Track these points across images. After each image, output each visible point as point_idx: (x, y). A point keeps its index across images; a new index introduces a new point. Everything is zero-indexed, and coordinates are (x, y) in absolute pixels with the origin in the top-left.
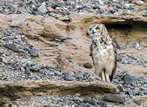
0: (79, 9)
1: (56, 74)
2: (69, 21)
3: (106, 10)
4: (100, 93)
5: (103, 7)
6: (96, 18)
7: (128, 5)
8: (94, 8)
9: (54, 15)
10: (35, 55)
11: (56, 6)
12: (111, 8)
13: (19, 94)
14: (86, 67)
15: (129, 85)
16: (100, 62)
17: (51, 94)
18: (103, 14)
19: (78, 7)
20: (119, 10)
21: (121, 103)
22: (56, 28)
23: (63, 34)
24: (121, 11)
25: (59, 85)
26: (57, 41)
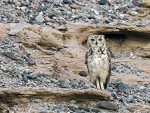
0: (75, 19)
1: (52, 82)
2: (65, 30)
3: (101, 20)
4: (94, 100)
5: (99, 17)
6: (92, 27)
7: (122, 15)
8: (90, 18)
9: (51, 24)
10: (33, 63)
11: (53, 16)
12: (107, 19)
13: (16, 100)
14: (82, 75)
15: (123, 93)
16: (94, 70)
17: (47, 101)
18: (98, 24)
19: (74, 17)
20: (114, 20)
22: (52, 37)
23: (60, 43)
24: (116, 21)
25: (55, 92)
26: (54, 50)
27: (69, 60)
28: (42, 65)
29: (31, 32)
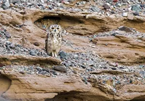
0: (30, 5)
1: (24, 51)
2: (24, 13)
3: (46, 7)
4: (50, 64)
5: (45, 5)
6: (41, 12)
7: (59, 4)
8: (39, 5)
9: (15, 9)
10: (8, 36)
11: (15, 3)
12: (50, 6)
14: (36, 45)
15: (64, 59)
17: (22, 64)
18: (45, 10)
19: (29, 4)
20: (55, 7)
21: (64, 72)
22: (16, 18)
24: (56, 8)
26: (17, 27)
27: (28, 34)
28: (15, 38)
29: (6, 14)
